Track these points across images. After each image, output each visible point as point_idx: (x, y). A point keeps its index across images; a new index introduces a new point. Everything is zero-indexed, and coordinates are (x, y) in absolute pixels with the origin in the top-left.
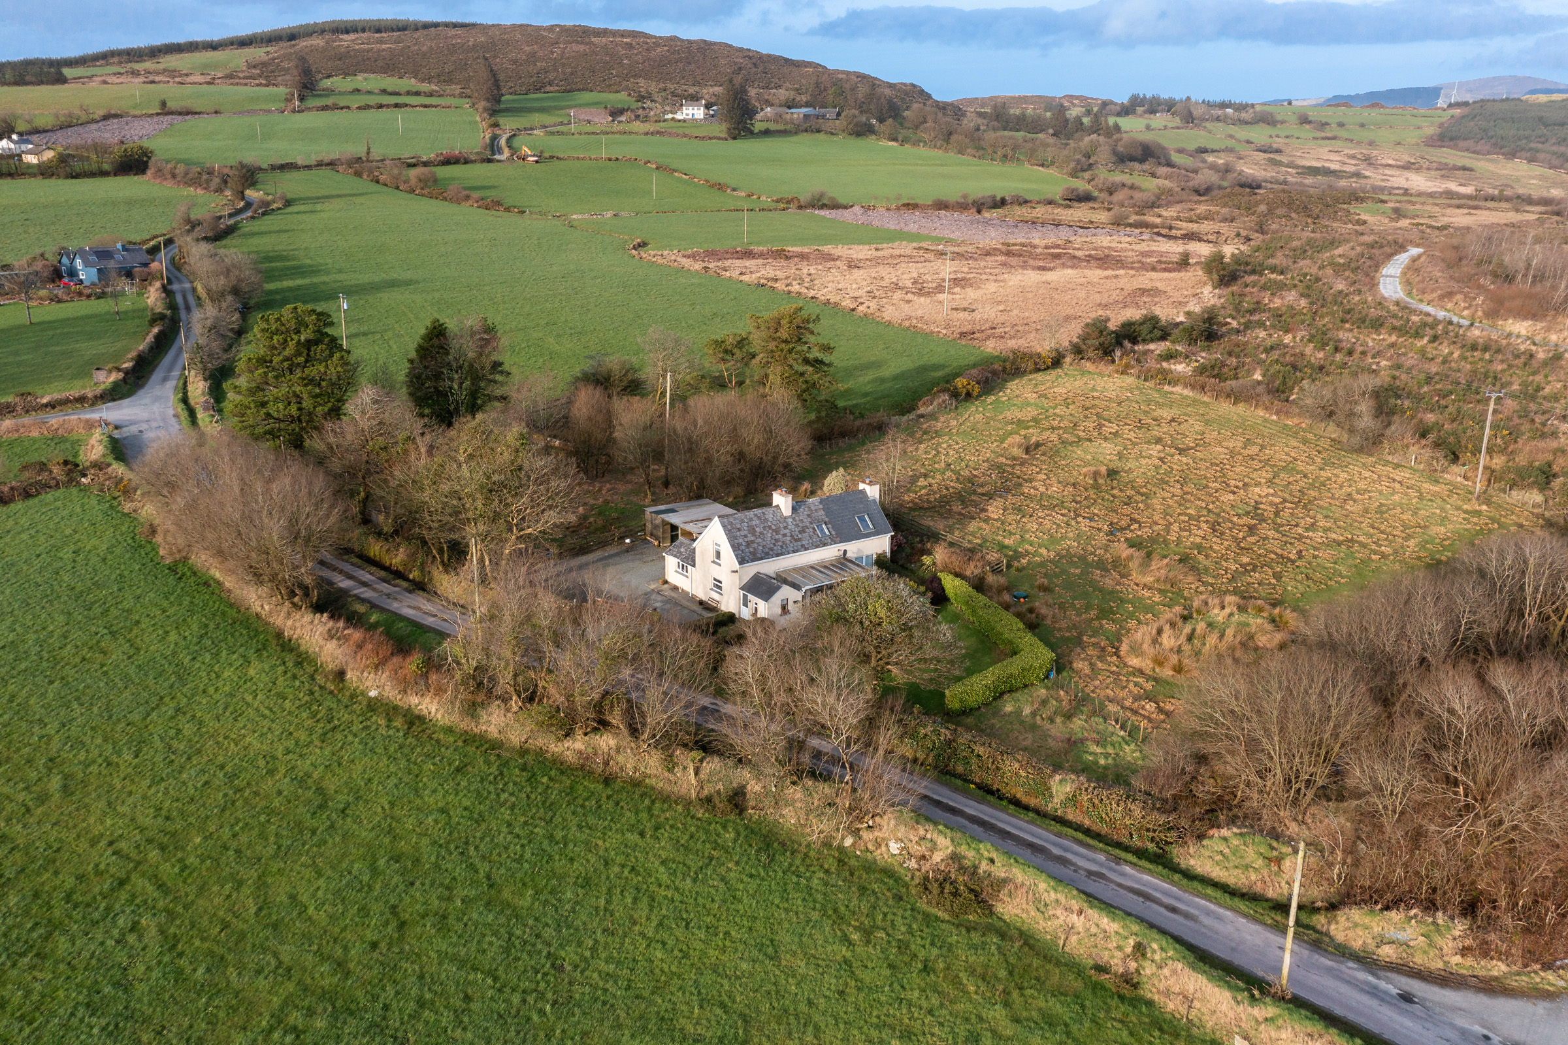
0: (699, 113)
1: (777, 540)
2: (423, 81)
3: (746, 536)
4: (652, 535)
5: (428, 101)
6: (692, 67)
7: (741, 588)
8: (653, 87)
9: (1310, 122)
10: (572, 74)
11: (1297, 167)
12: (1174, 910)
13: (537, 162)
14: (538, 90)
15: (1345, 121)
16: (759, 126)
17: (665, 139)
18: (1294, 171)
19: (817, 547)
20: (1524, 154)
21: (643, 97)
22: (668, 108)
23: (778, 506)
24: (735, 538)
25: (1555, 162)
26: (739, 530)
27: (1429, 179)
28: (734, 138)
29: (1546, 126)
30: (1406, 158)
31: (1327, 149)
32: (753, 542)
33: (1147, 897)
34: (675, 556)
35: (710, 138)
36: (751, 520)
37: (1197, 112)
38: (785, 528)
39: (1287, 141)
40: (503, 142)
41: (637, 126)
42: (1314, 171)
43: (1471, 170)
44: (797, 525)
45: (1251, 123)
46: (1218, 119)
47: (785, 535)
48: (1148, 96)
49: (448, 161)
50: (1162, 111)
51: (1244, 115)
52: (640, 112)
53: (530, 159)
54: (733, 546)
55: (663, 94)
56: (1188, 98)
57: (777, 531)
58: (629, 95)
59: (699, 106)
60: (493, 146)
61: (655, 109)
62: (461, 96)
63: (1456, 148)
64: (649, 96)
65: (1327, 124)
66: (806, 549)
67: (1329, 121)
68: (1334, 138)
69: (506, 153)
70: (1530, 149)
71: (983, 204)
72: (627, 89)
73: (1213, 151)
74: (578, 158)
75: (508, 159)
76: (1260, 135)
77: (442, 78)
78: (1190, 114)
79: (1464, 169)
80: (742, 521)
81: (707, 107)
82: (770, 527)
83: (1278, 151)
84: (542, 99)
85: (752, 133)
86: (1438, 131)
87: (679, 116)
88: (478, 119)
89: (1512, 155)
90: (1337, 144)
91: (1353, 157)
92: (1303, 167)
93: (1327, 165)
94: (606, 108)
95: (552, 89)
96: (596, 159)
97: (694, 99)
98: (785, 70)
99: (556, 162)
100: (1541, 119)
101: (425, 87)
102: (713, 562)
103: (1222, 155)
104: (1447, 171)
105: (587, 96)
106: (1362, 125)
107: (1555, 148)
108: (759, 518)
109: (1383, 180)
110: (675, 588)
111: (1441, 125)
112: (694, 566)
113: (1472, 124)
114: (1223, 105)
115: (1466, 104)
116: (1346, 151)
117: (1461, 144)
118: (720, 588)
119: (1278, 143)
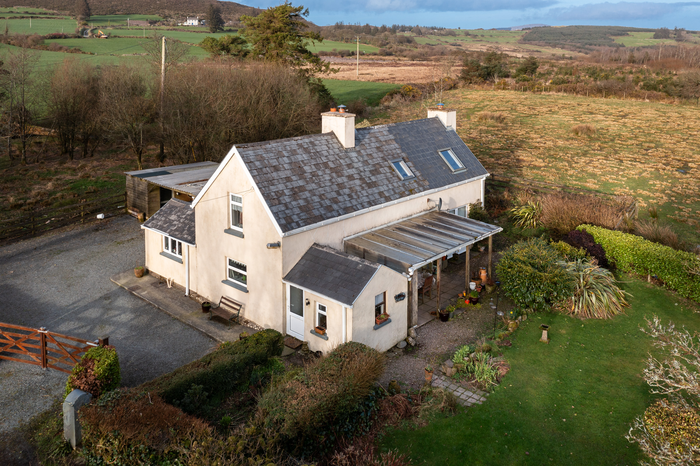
0: (195, 22)
1: (341, 186)
2: (50, 9)
3: (288, 179)
4: (135, 206)
5: (50, 16)
6: (192, 5)
7: (288, 278)
8: (172, 13)
9: (470, 35)
10: (130, 7)
11: (469, 51)
13: (106, 38)
14: (112, 13)
15: (484, 34)
16: (225, 28)
17: (178, 32)
19: (402, 195)
20: (559, 46)
21: (167, 17)
22: (179, 21)
23: (332, 134)
24: (271, 182)
25: (573, 49)
26: (276, 169)
28: (214, 32)
29: (564, 35)
30: (513, 47)
31: (480, 44)
32: (302, 189)
34: (161, 228)
35: (201, 32)
36: (294, 153)
37: (423, 31)
38: (350, 166)
39: (462, 42)
40: (89, 31)
41: (163, 27)
43: (540, 52)
44: (365, 163)
45: (445, 35)
46: (431, 34)
47: (351, 177)
48: (400, 25)
49: (54, 37)
50: (407, 31)
51: (442, 32)
52: (165, 22)
53: (103, 36)
54: (267, 197)
55: (177, 15)
56: (417, 26)
57: (337, 171)
58: (160, 15)
59: (196, 19)
60: (84, 32)
61: (172, 21)
62: (69, 15)
63: (531, 44)
64: (170, 16)
65: (477, 35)
66: (388, 199)
68: (481, 41)
69: (90, 34)
70: (561, 44)
71: (344, 54)
72: (158, 13)
74: (130, 37)
75: (90, 37)
76: (450, 39)
77: (60, 8)
78: (420, 31)
79: (537, 51)
80: (279, 155)
81: (200, 21)
82: (326, 165)
83: (460, 45)
84: (114, 17)
85: (223, 30)
86: (522, 38)
87: (185, 24)
88: (77, 23)
89: (554, 46)
90: (484, 43)
91: (491, 47)
92: (472, 51)
93: (482, 50)
94: (147, 20)
95: (119, 13)
96: (140, 38)
97: (193, 17)
98: (238, 8)
99: (117, 38)
100: (562, 33)
101: (51, 11)
102: (229, 231)
103: (436, 47)
104: (531, 52)
105: (137, 16)
106: (491, 36)
107: (570, 43)
108: (306, 151)
110: (161, 282)
111: (523, 36)
112: (192, 241)
113: (535, 35)
114: (433, 28)
115: (528, 29)
116: (488, 46)
117: (533, 42)
118: (242, 278)
119: (459, 42)
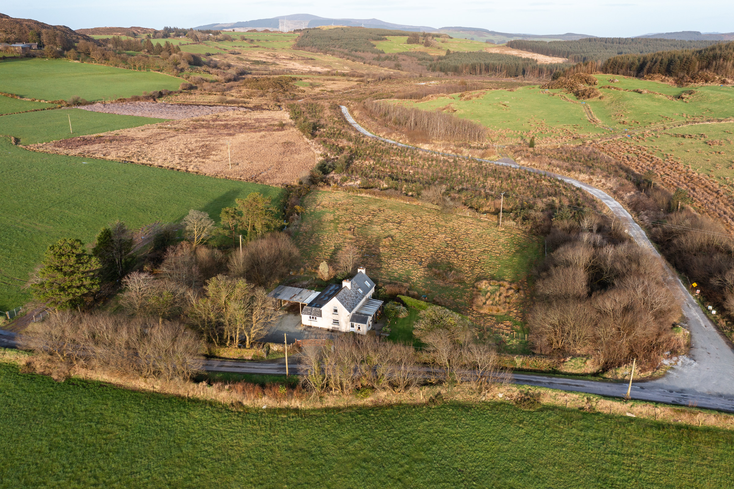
7: (350, 321)
9: (246, 40)
11: (249, 61)
12: (577, 386)
15: (259, 39)
18: (249, 63)
20: (329, 52)
23: (346, 287)
25: (342, 55)
27: (301, 64)
29: (333, 40)
30: (289, 55)
31: (258, 52)
33: (569, 385)
34: (308, 314)
37: (198, 35)
38: (352, 294)
39: (240, 48)
42: (257, 63)
43: (314, 59)
45: (222, 41)
46: (208, 39)
47: (353, 297)
50: (182, 35)
51: (219, 37)
54: (345, 307)
63: (304, 50)
67: (253, 39)
68: (258, 47)
70: (332, 50)
73: (213, 55)
76: (227, 45)
78: (195, 36)
79: (312, 59)
82: (349, 295)
83: (239, 54)
86: (296, 43)
89: (325, 53)
90: (261, 50)
91: (269, 55)
92: (252, 61)
93: (261, 59)
102: (333, 314)
103: (217, 56)
104: (306, 61)
106: (267, 41)
107: (339, 50)
109: (285, 65)
111: (296, 40)
112: (321, 316)
113: (307, 39)
115: (300, 30)
116: (265, 53)
117: (306, 48)
119: (237, 49)
